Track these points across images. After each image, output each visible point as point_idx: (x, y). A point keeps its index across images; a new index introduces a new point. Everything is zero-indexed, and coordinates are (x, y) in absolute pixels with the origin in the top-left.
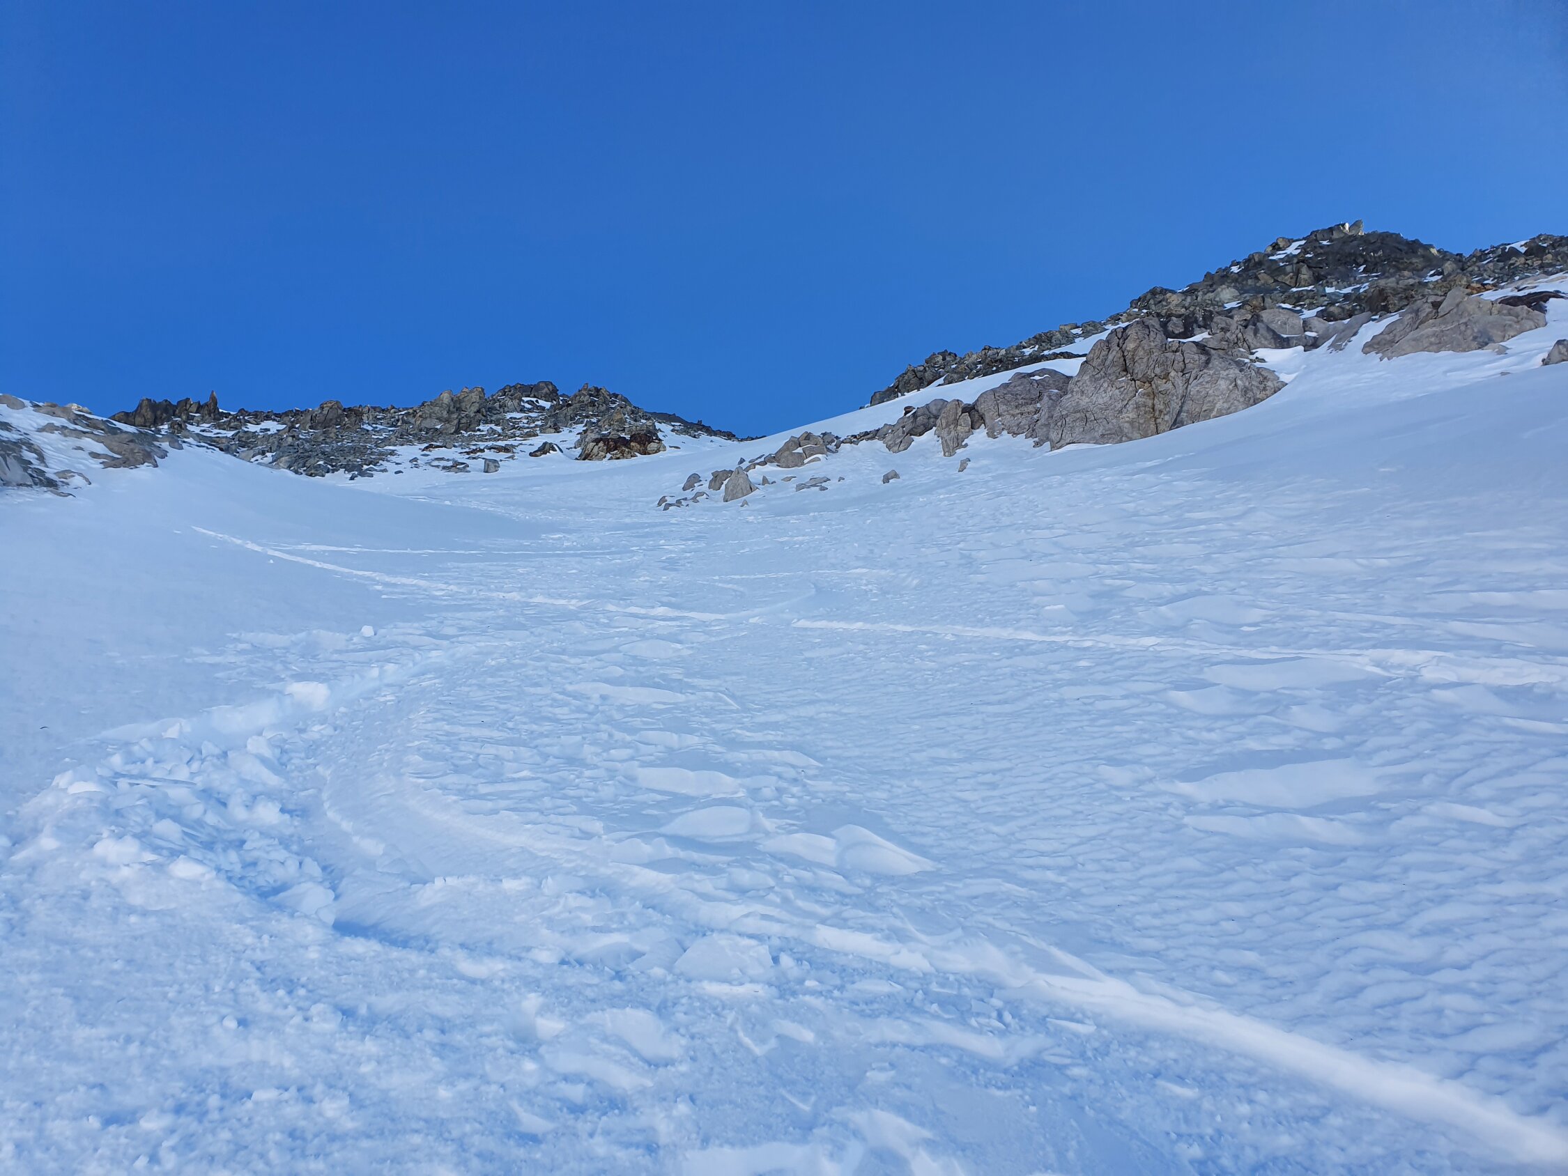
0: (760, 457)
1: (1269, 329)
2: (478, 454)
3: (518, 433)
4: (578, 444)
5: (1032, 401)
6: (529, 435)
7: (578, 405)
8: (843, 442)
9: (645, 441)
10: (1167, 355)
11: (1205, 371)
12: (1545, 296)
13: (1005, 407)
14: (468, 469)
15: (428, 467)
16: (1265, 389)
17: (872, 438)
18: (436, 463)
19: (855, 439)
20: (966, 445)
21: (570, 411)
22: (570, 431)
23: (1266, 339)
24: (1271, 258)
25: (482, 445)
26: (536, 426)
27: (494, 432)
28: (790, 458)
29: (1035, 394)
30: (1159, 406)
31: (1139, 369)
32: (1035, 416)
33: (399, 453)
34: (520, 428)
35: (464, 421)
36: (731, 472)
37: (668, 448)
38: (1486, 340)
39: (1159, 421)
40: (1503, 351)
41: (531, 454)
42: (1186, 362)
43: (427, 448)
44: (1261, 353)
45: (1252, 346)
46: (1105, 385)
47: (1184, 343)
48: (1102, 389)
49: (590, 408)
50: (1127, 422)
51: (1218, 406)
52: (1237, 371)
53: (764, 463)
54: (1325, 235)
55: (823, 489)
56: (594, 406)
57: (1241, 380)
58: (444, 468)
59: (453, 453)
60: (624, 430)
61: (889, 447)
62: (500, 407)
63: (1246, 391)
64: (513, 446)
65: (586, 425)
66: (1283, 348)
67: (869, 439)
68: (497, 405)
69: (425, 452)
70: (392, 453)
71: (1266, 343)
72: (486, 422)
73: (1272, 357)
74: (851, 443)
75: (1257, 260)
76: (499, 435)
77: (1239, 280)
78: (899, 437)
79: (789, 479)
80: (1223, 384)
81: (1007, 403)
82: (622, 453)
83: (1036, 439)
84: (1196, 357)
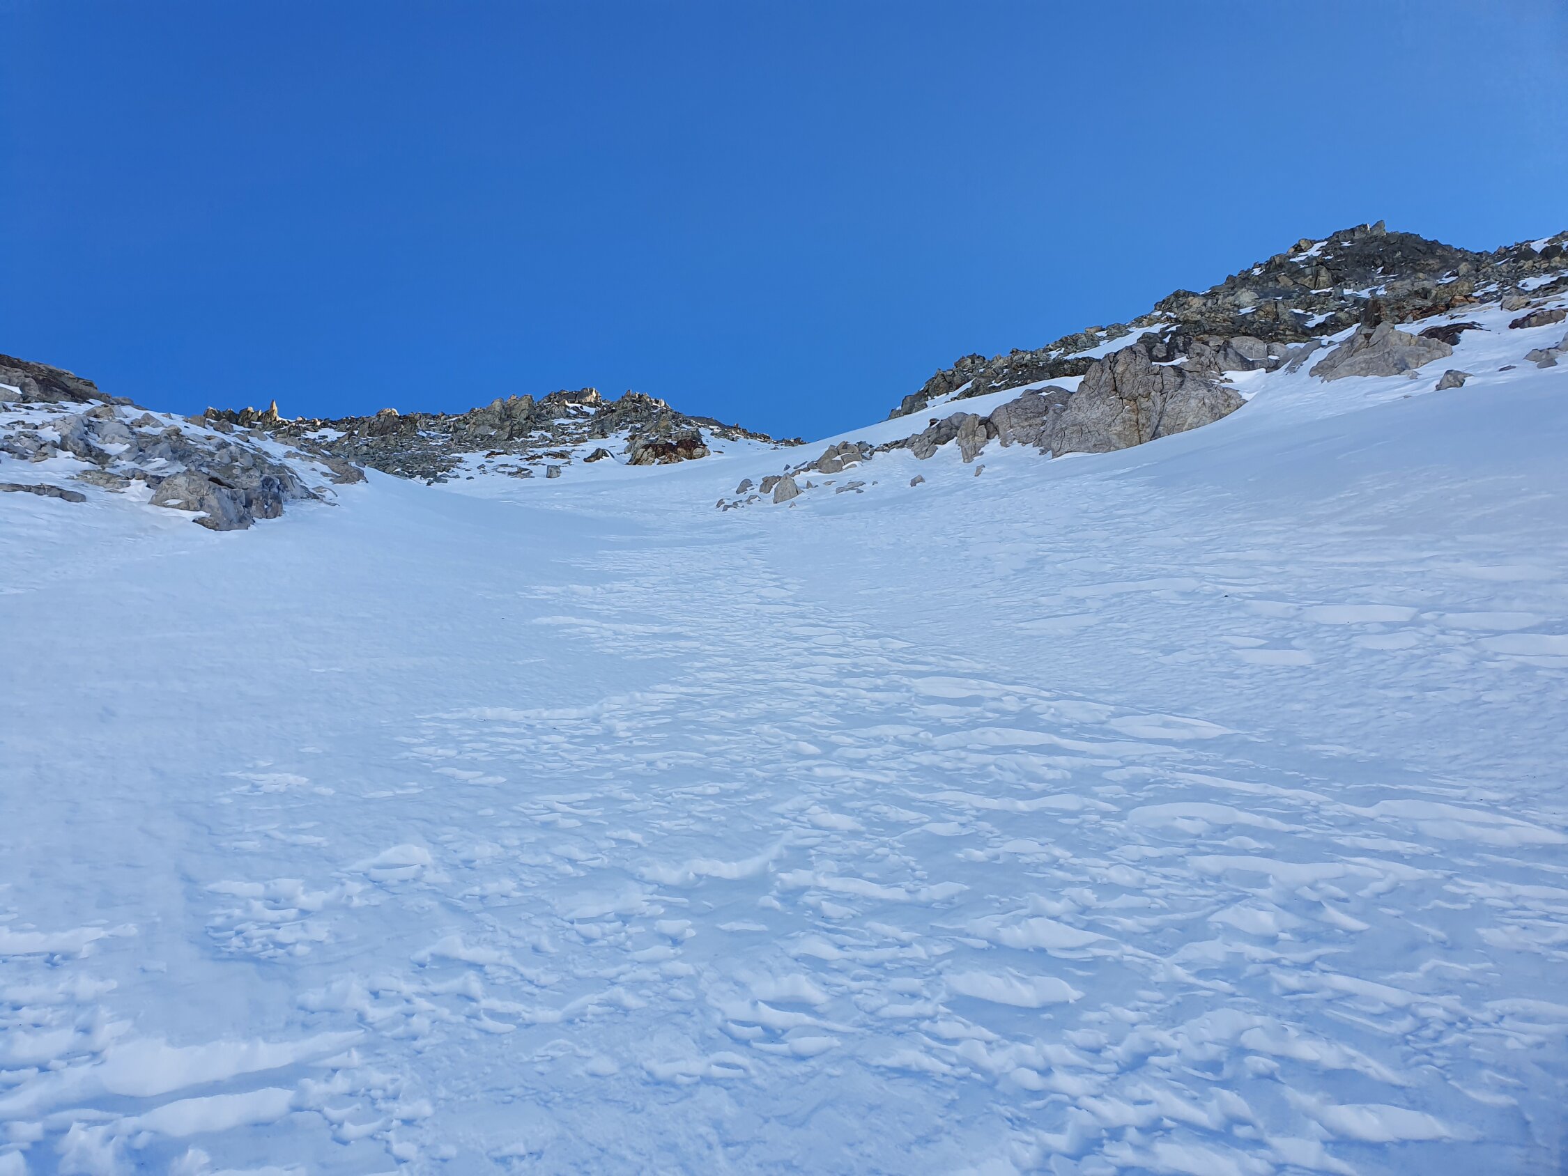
0: (803, 464)
1: (1237, 354)
2: (537, 460)
3: (568, 439)
4: (628, 449)
5: (1040, 414)
6: (579, 441)
7: (622, 411)
8: (876, 450)
9: (691, 446)
10: (1149, 377)
11: (1179, 391)
12: (1460, 328)
13: (1016, 420)
14: (532, 474)
15: (495, 473)
16: (1228, 406)
17: (902, 446)
18: (501, 469)
19: (887, 447)
20: (982, 453)
21: (615, 417)
22: (617, 437)
23: (1234, 362)
24: (1291, 260)
25: (540, 451)
26: (584, 432)
27: (545, 438)
28: (830, 464)
29: (1042, 408)
30: (1142, 421)
31: (1126, 389)
32: (1042, 428)
33: (466, 460)
34: (569, 434)
35: (516, 428)
36: (780, 478)
37: (712, 453)
38: (1404, 367)
39: (1142, 433)
40: (1414, 377)
41: (585, 460)
42: (1165, 383)
43: (489, 455)
44: (1229, 374)
45: (1223, 369)
46: (1098, 402)
47: (1164, 367)
48: (1095, 406)
49: (633, 414)
50: (1116, 434)
51: (1189, 421)
52: (1205, 391)
53: (807, 470)
54: (1347, 237)
55: (860, 492)
56: (637, 411)
57: (1209, 399)
58: (510, 474)
59: (514, 460)
60: (670, 436)
61: (916, 454)
62: (548, 413)
63: (1212, 408)
64: (568, 453)
65: (631, 431)
66: (1249, 370)
67: (899, 447)
68: (544, 411)
69: (488, 459)
70: (460, 460)
71: (1234, 365)
72: (537, 429)
73: (1239, 378)
74: (883, 450)
75: (1278, 262)
76: (551, 441)
77: (1261, 282)
78: (925, 446)
79: (830, 483)
80: (1193, 403)
81: (1018, 416)
82: (670, 457)
83: (1042, 448)
84: (1173, 379)
